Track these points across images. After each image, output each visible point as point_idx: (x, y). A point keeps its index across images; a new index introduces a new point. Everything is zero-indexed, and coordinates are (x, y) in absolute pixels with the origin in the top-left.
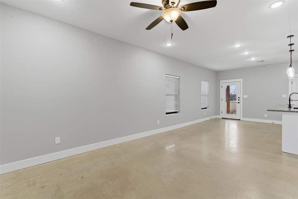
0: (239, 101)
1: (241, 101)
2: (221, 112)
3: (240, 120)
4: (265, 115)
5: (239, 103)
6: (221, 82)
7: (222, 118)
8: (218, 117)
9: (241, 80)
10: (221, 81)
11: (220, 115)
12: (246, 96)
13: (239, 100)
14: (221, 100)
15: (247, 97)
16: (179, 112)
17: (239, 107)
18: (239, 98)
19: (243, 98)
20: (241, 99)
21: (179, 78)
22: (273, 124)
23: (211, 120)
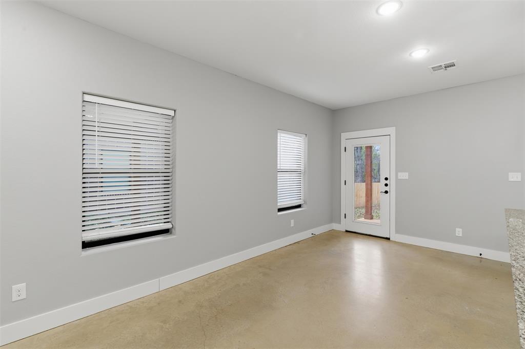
0: (387, 189)
1: (392, 188)
2: (343, 216)
3: (388, 239)
4: (457, 229)
5: (386, 192)
6: (344, 136)
7: (347, 231)
8: (336, 227)
9: (392, 131)
10: (342, 134)
11: (340, 224)
12: (404, 176)
13: (386, 185)
14: (343, 183)
15: (407, 178)
16: (173, 230)
17: (386, 204)
18: (386, 179)
19: (397, 180)
20: (392, 182)
21: (172, 113)
22: (480, 258)
23: (314, 238)
